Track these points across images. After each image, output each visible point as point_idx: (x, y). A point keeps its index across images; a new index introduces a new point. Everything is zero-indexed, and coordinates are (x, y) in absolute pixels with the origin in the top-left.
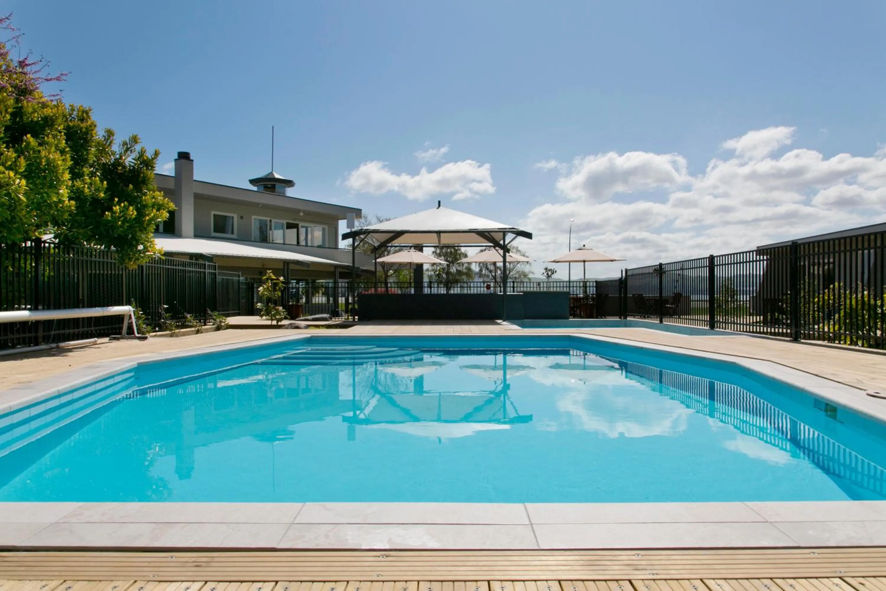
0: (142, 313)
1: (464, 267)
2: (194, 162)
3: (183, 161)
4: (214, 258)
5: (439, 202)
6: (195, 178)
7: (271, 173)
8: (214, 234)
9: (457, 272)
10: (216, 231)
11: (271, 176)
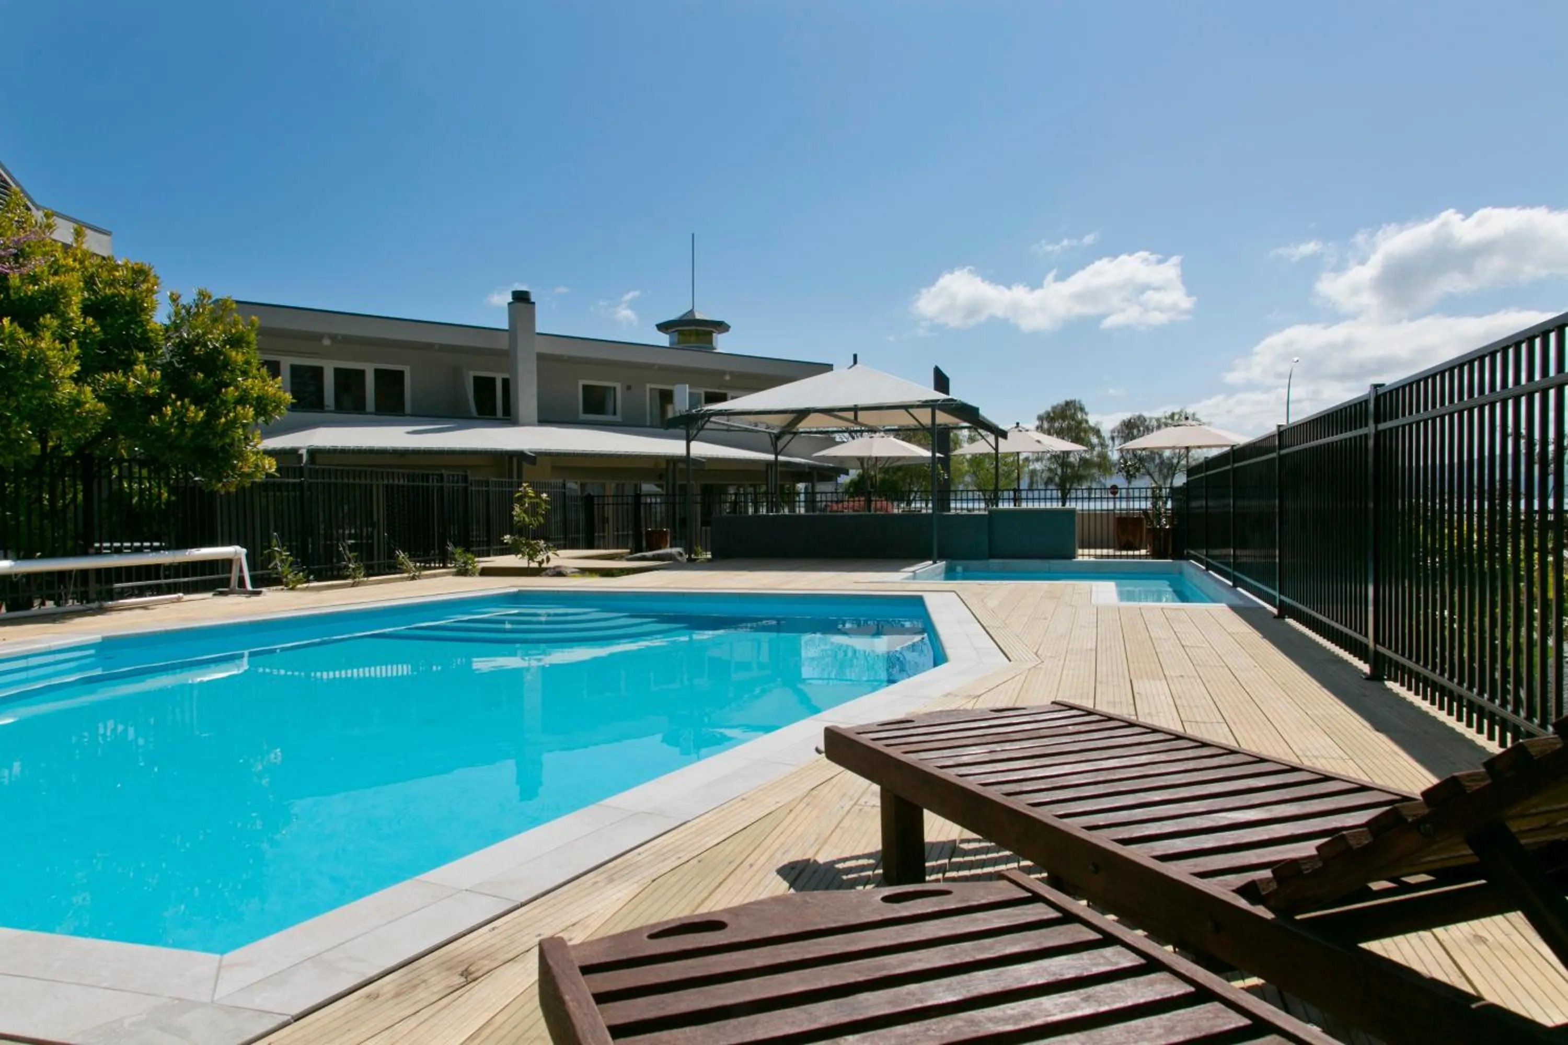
0: (288, 553)
1: (1095, 453)
2: (537, 306)
3: (520, 305)
4: (538, 458)
5: (855, 356)
6: (538, 330)
7: (691, 312)
8: (583, 417)
9: (1082, 462)
10: (586, 411)
11: (690, 317)
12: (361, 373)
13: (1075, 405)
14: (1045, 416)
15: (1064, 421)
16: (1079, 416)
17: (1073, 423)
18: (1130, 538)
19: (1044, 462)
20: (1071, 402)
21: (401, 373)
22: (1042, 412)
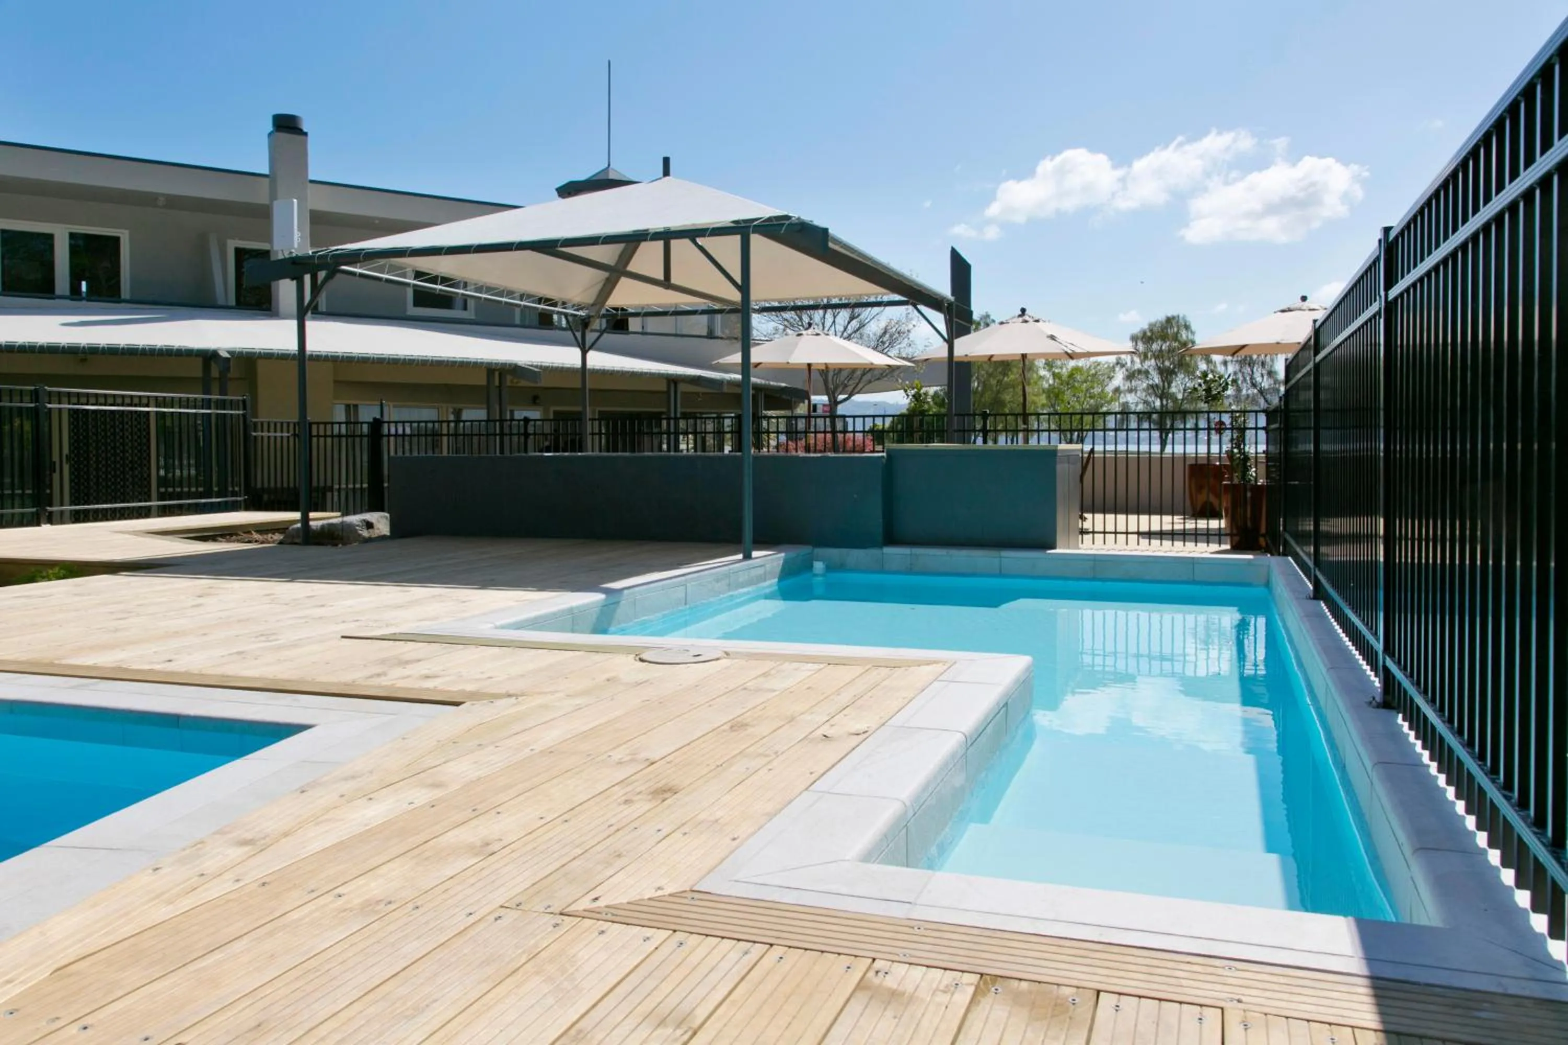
2: (311, 139)
3: (284, 136)
5: (666, 161)
6: (312, 177)
8: (413, 311)
12: (48, 239)
13: (1178, 322)
14: (1140, 335)
15: (1165, 342)
16: (1184, 336)
17: (1176, 344)
18: (1212, 499)
19: (1139, 393)
20: (1174, 318)
21: (116, 240)
22: (1136, 330)
